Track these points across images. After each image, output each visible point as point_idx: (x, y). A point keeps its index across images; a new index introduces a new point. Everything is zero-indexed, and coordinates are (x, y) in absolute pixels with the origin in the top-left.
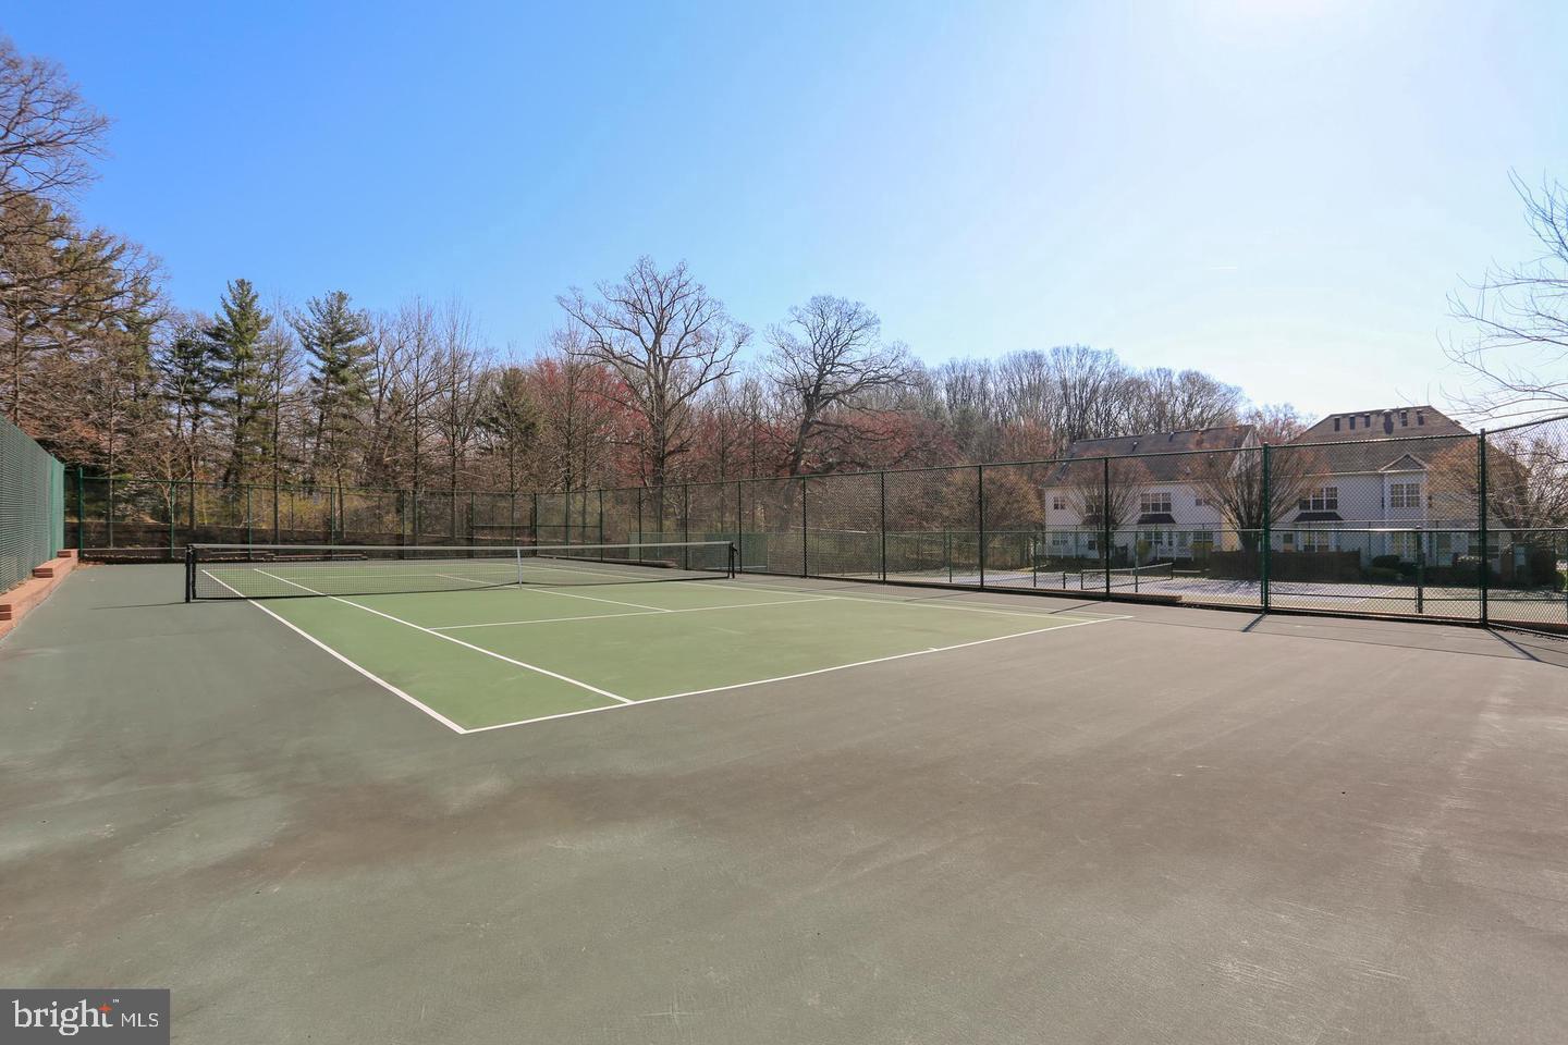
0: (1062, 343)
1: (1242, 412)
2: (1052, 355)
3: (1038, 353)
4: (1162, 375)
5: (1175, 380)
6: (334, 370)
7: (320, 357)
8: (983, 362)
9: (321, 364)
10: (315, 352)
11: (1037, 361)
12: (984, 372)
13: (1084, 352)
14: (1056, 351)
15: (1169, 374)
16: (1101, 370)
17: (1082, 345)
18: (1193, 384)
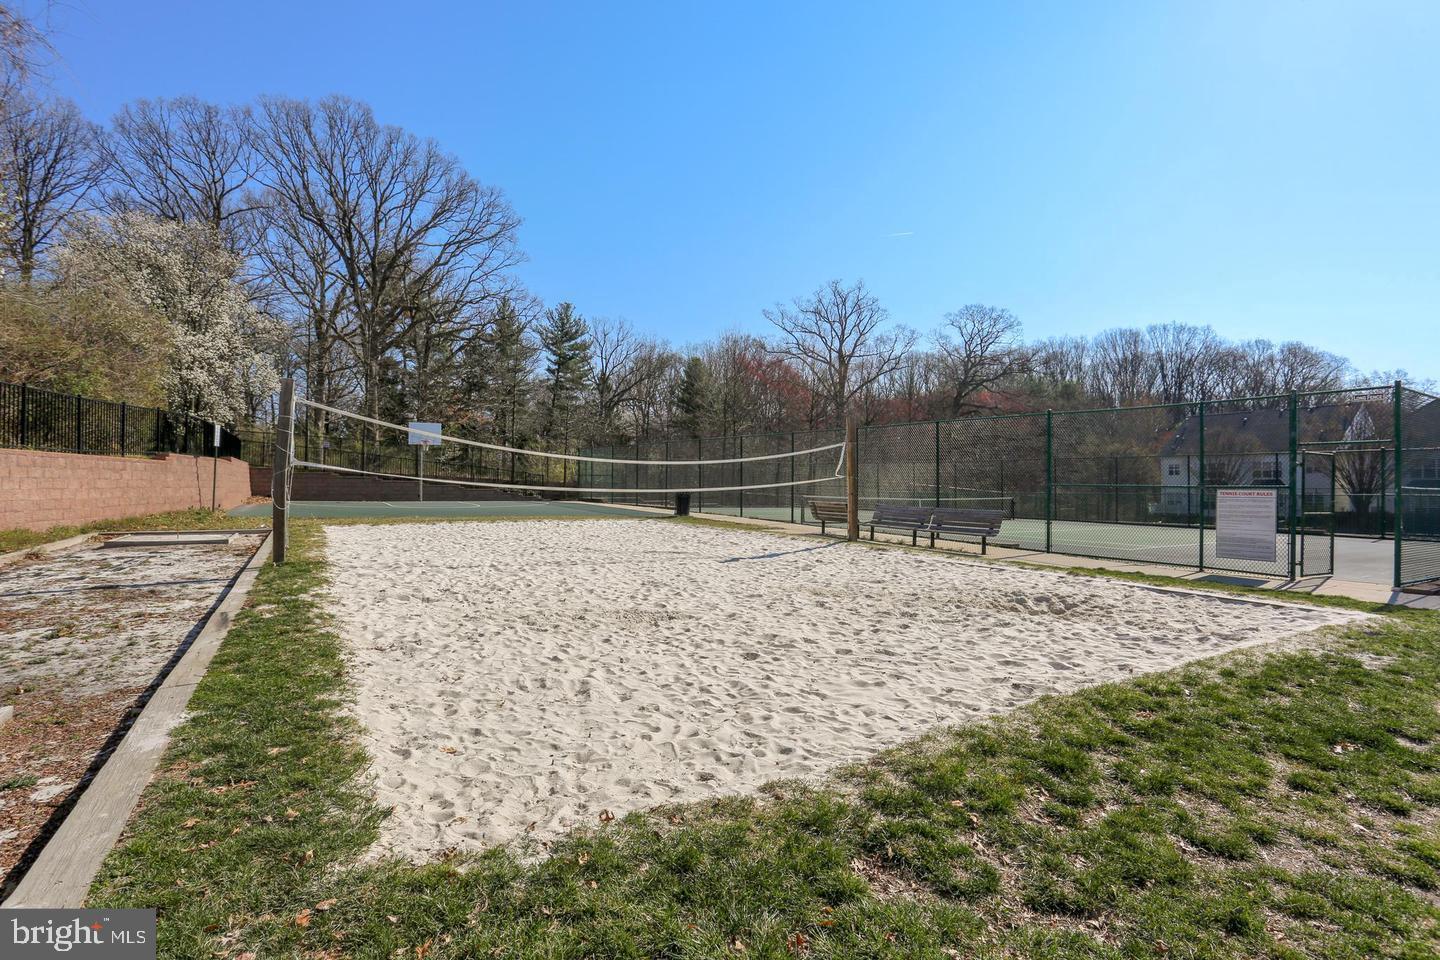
0: (1159, 322)
1: (1347, 380)
2: (1149, 333)
3: (1134, 331)
4: (1261, 347)
5: (1276, 351)
6: (563, 362)
7: (554, 353)
8: (1079, 340)
9: (554, 358)
10: (551, 350)
11: (1134, 338)
12: (1080, 348)
13: (1181, 329)
14: (1152, 329)
15: (1269, 346)
16: (1197, 345)
17: (1178, 323)
18: (1295, 356)
